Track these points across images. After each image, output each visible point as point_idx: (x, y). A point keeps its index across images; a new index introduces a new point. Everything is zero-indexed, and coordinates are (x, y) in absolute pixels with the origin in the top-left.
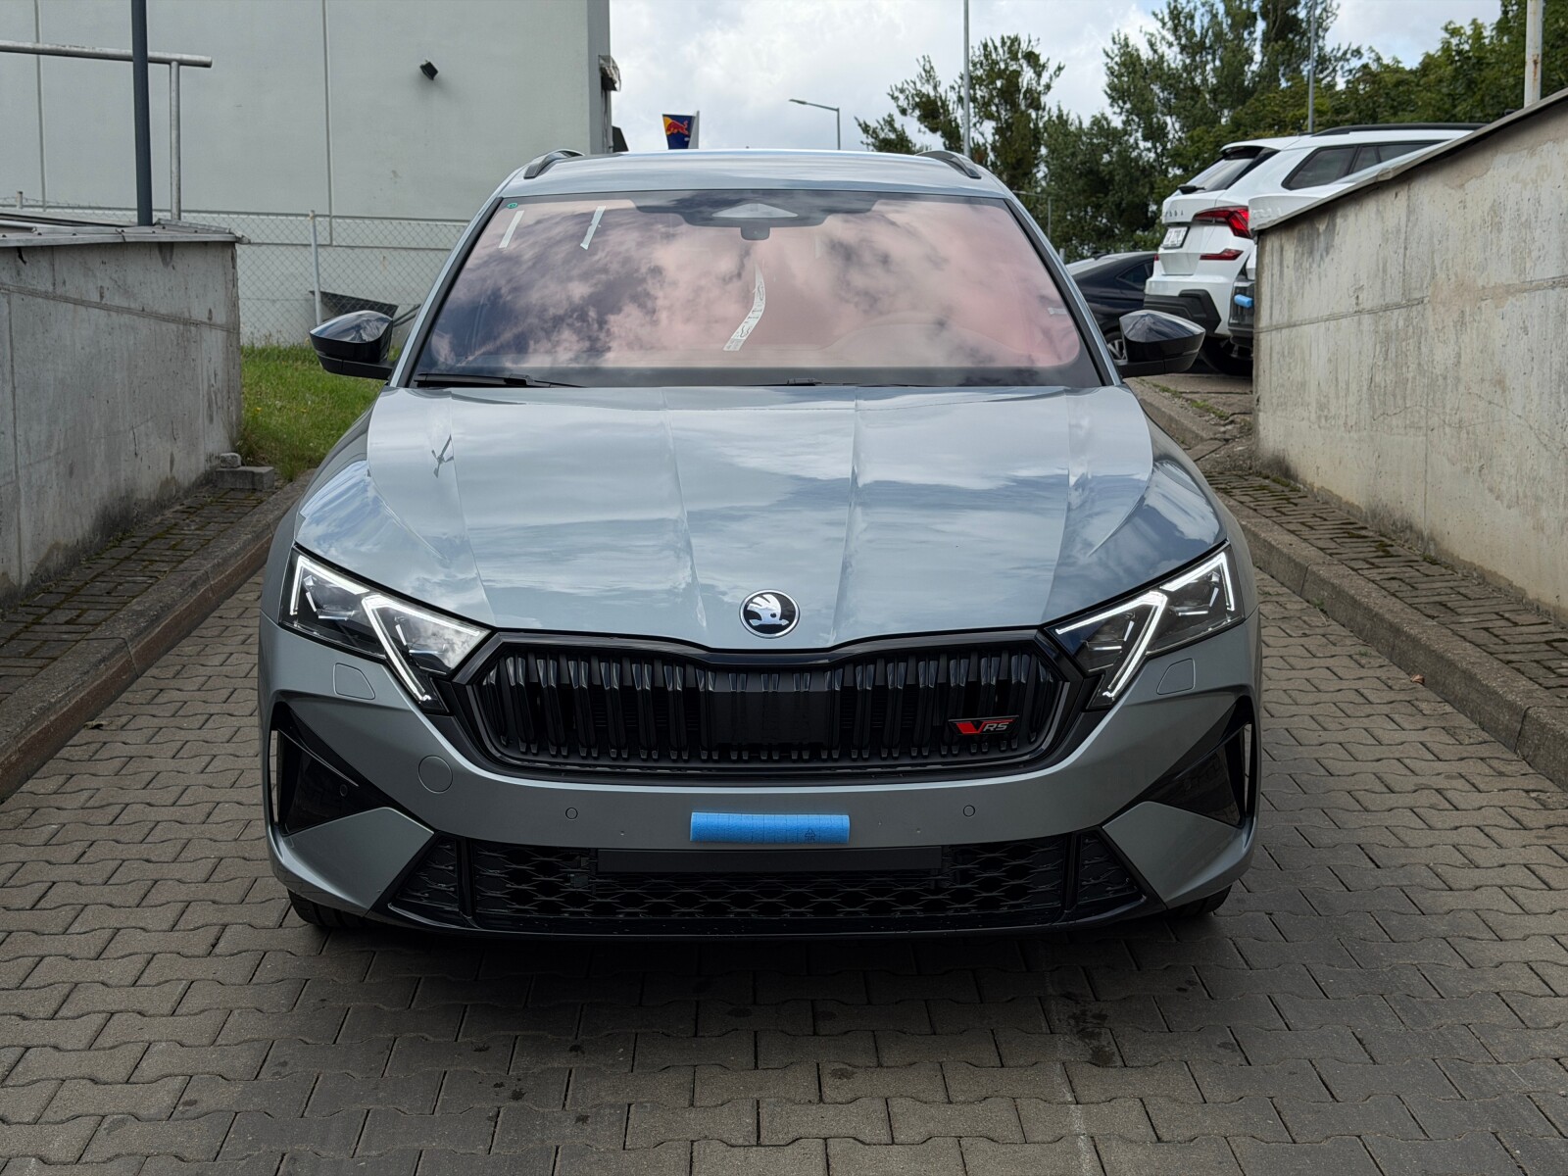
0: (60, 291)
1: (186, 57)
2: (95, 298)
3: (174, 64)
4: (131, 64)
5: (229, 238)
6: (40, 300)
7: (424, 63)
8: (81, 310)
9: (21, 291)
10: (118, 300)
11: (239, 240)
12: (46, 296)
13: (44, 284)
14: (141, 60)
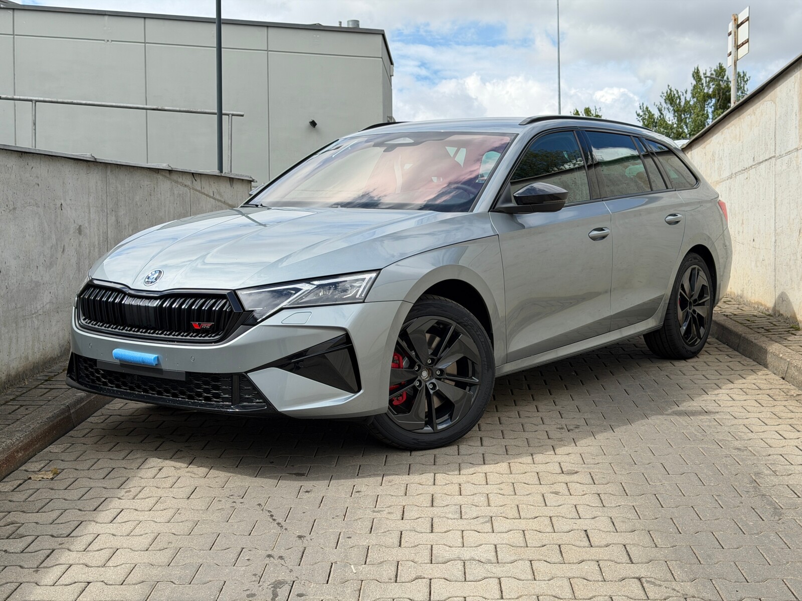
0: (203, 191)
1: (235, 113)
2: (212, 195)
3: (230, 115)
4: (216, 116)
5: (251, 179)
6: (198, 193)
7: (311, 121)
8: (208, 198)
9: (193, 189)
10: (218, 197)
11: (253, 181)
12: (199, 191)
13: (199, 188)
14: (220, 114)
